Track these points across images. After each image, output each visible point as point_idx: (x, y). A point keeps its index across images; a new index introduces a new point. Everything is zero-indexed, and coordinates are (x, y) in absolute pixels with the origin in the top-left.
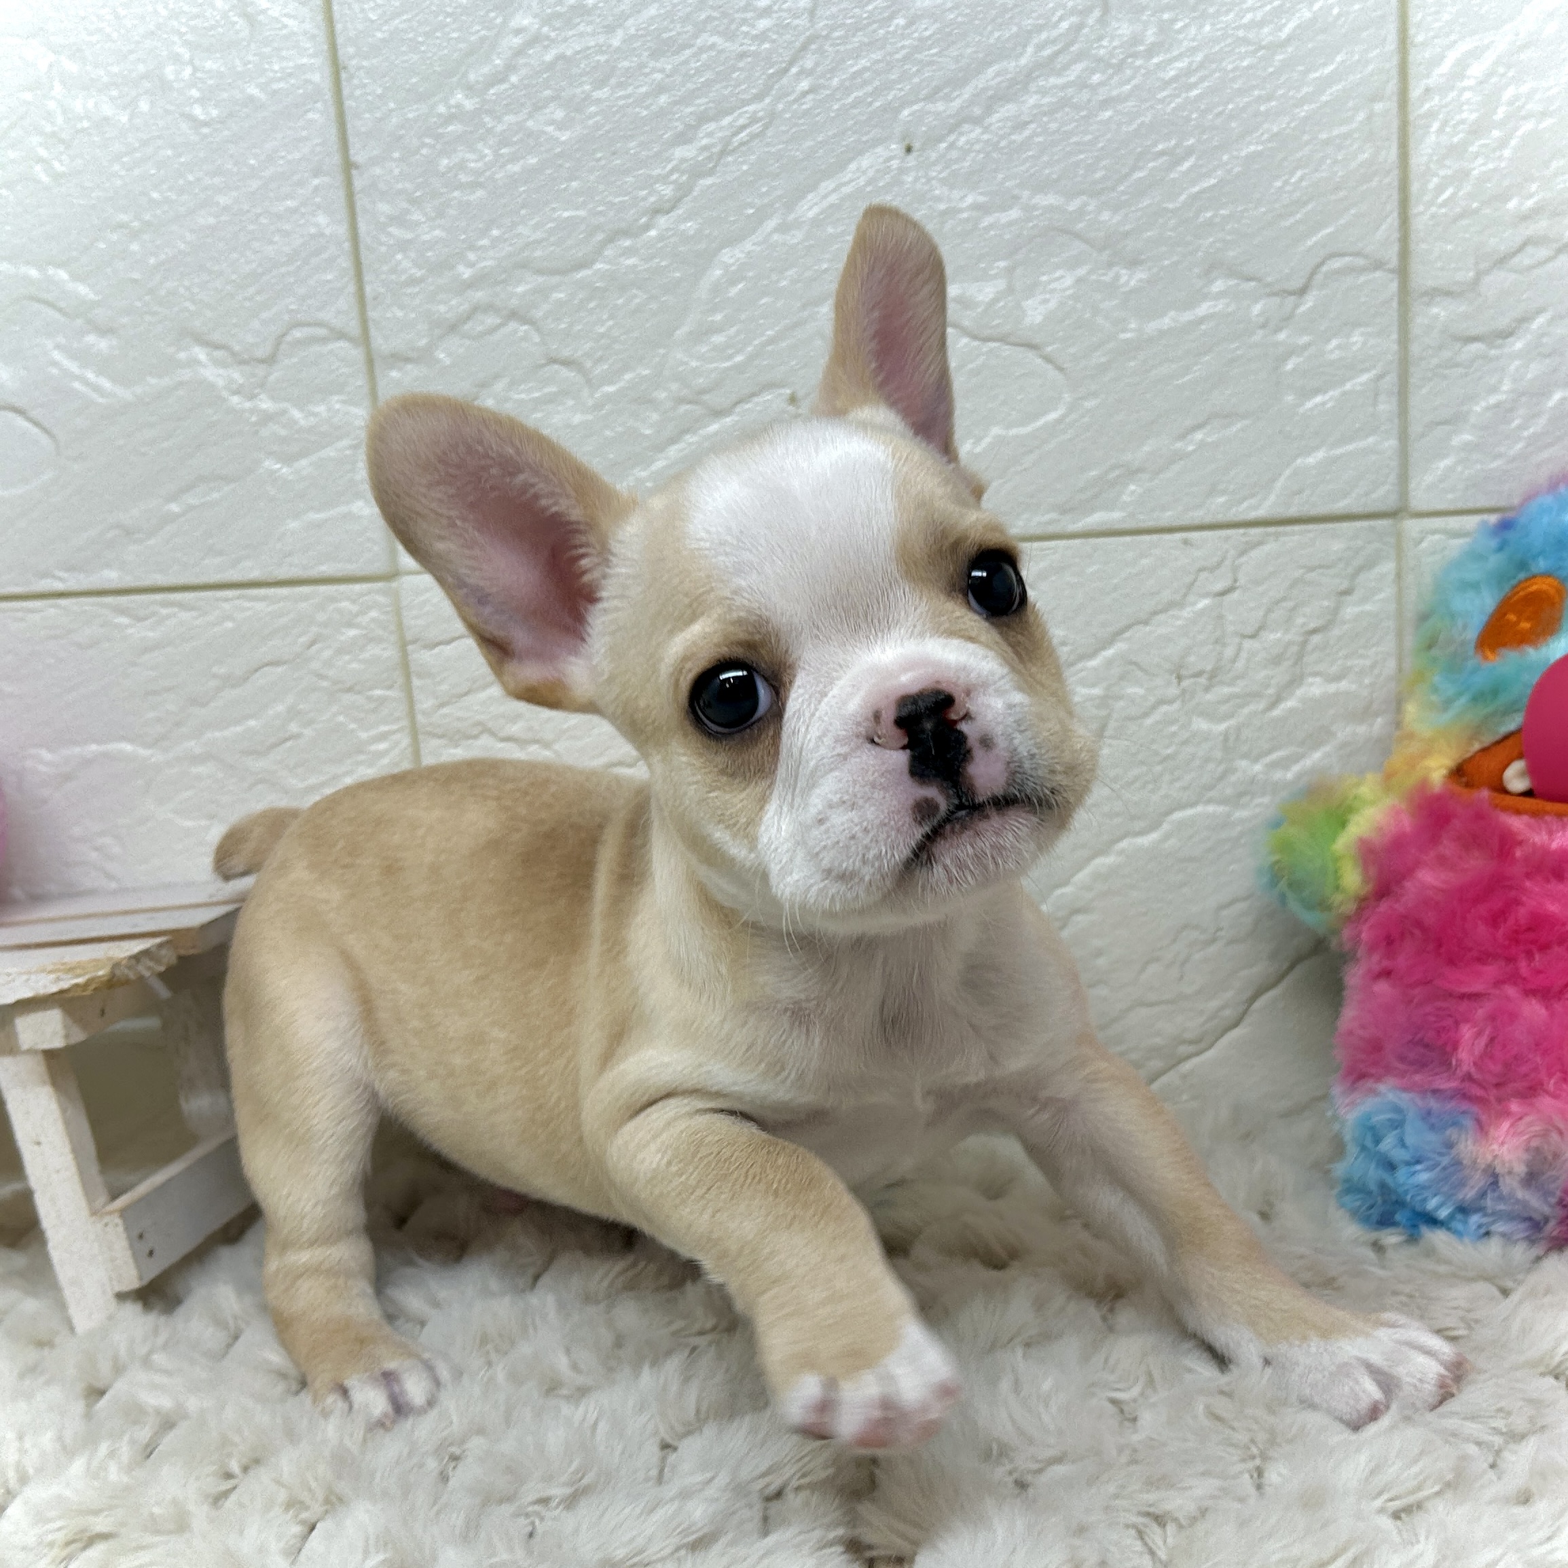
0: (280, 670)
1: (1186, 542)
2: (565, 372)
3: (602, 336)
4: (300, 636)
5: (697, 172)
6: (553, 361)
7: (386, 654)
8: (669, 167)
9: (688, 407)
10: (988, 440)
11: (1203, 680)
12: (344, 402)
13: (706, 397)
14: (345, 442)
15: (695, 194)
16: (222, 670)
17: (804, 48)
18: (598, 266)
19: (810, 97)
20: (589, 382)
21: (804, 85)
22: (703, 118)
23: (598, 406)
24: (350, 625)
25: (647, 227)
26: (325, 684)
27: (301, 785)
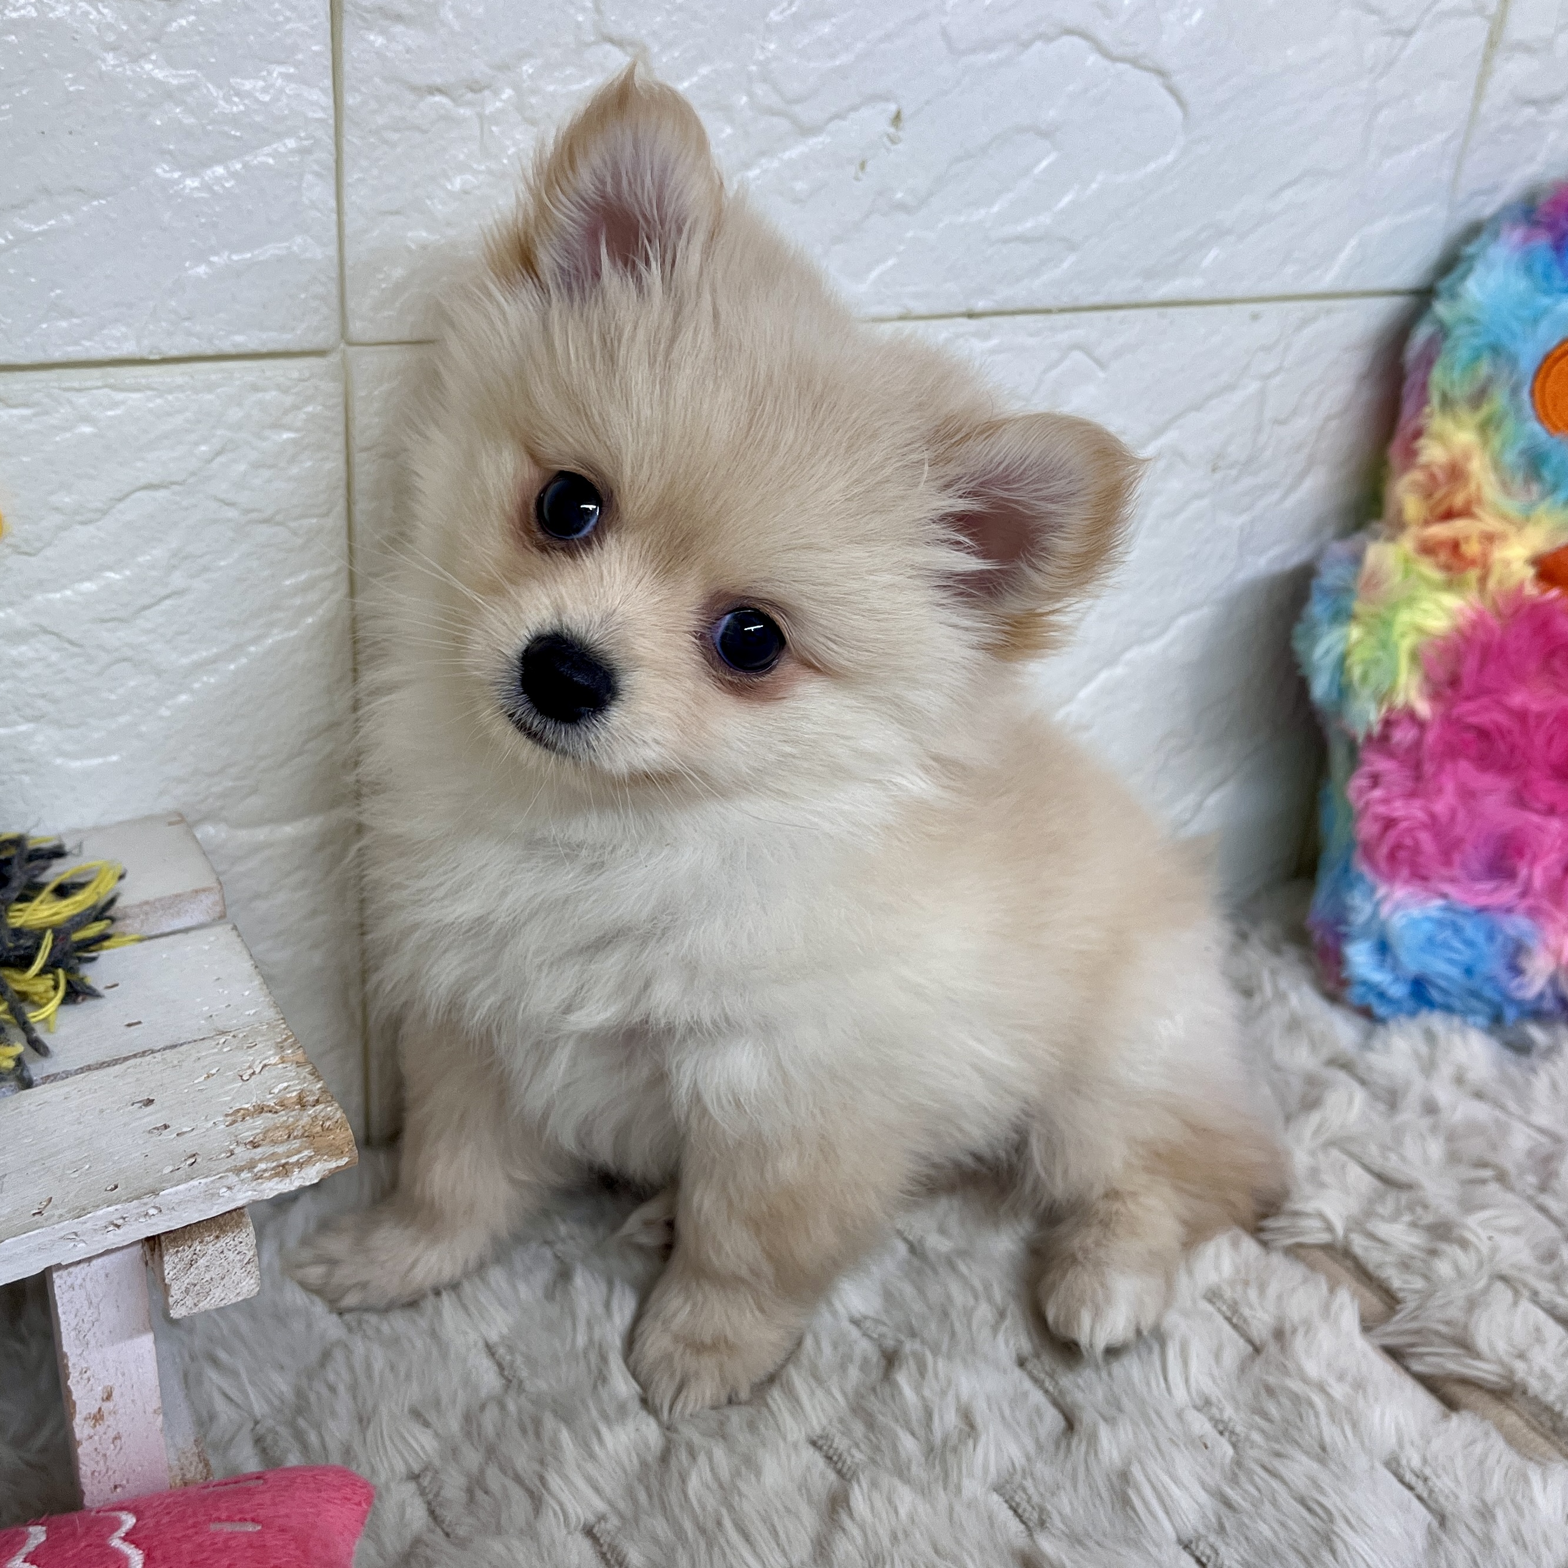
0: (161, 494)
1: (1255, 317)
4: (197, 444)
7: (328, 466)
10: (1094, 186)
11: (1234, 472)
12: (287, 77)
14: (291, 143)
16: (66, 499)
24: (277, 426)
26: (232, 513)
27: (185, 661)
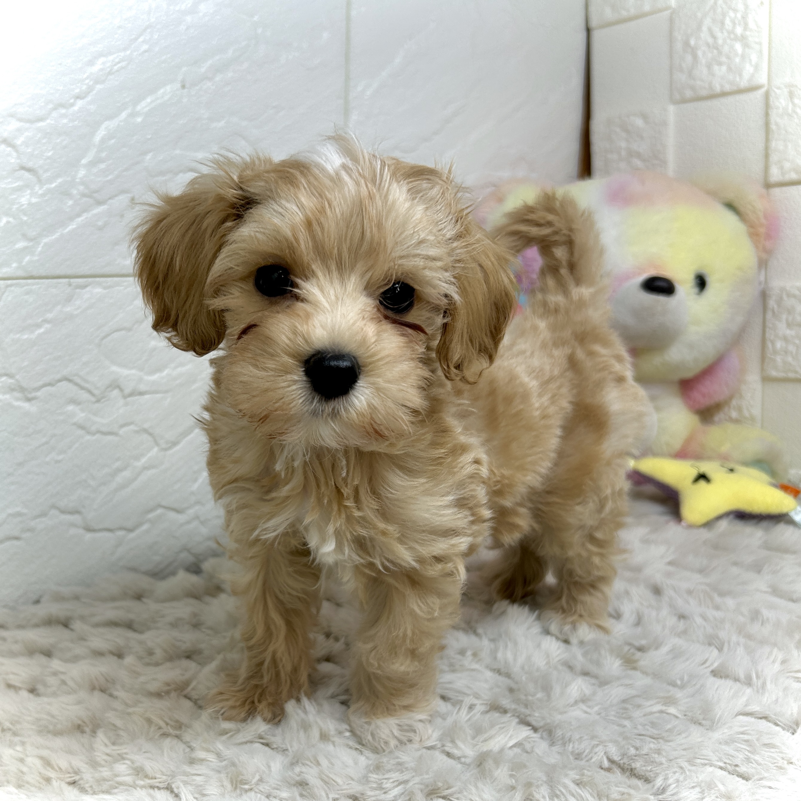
2: (27, 175)
3: (49, 158)
5: (97, 82)
6: (23, 168)
8: (85, 76)
9: (87, 199)
13: (95, 195)
15: (94, 92)
17: (145, 30)
18: (48, 121)
19: (147, 54)
20: (40, 181)
21: (145, 47)
22: (101, 55)
23: (43, 195)
25: (72, 105)
